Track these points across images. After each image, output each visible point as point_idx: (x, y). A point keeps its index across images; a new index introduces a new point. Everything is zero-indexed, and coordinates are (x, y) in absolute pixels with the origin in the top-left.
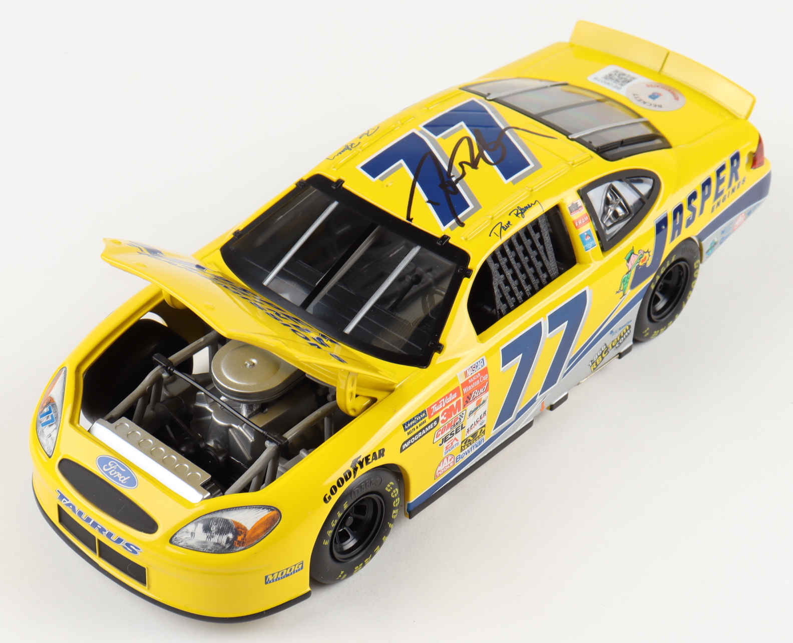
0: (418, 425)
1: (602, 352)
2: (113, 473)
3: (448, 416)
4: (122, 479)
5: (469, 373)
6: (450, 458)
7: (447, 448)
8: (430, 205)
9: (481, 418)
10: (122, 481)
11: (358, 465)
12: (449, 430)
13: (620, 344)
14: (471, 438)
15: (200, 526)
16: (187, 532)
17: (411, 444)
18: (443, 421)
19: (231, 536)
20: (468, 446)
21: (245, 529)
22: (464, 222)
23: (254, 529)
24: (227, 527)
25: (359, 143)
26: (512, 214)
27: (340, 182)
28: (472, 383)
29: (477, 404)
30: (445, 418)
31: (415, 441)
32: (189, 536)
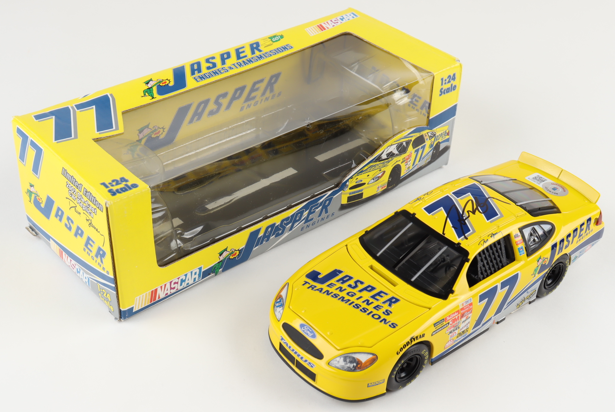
0: (440, 325)
1: (522, 300)
2: (306, 331)
3: (453, 322)
4: (310, 334)
5: (464, 304)
6: (452, 340)
7: (451, 336)
8: (453, 229)
9: (467, 324)
10: (310, 335)
11: (413, 340)
12: (453, 328)
13: (530, 297)
14: (462, 333)
15: (342, 359)
16: (336, 361)
17: (436, 333)
18: (451, 324)
19: (355, 364)
20: (460, 336)
21: (361, 362)
22: (468, 238)
23: (366, 363)
24: (353, 360)
25: (424, 198)
26: (489, 236)
27: (414, 214)
28: (465, 309)
29: (466, 318)
30: (452, 323)
31: (438, 332)
32: (337, 362)
